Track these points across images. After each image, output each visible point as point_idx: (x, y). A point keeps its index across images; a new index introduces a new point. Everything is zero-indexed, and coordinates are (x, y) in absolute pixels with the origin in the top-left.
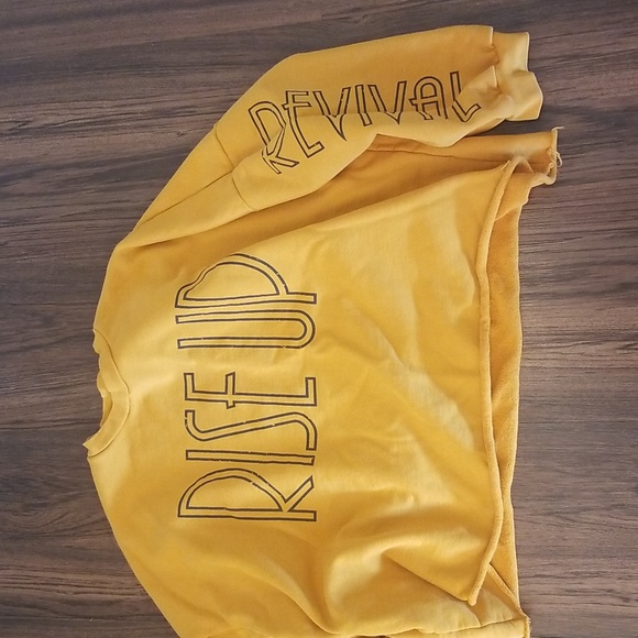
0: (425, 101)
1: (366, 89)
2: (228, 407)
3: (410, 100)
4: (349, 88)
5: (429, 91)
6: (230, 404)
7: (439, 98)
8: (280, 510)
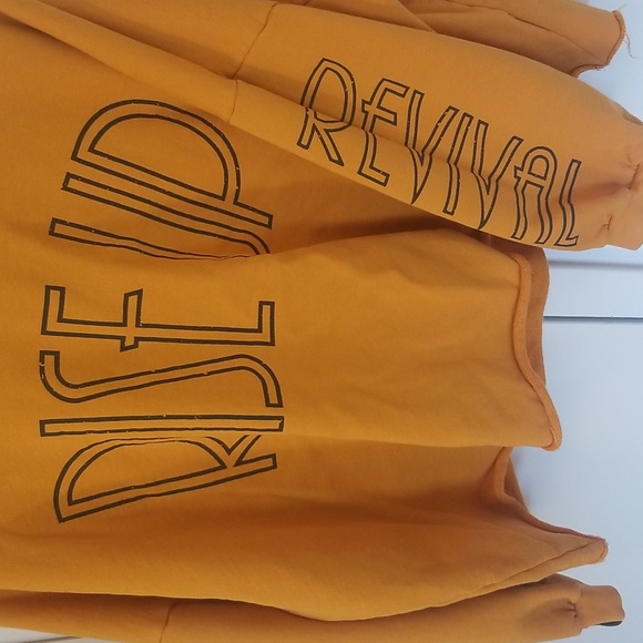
0: (532, 179)
1: (474, 123)
2: (123, 348)
3: (516, 168)
4: (457, 111)
5: (539, 167)
6: (129, 342)
7: (546, 184)
8: (223, 466)
